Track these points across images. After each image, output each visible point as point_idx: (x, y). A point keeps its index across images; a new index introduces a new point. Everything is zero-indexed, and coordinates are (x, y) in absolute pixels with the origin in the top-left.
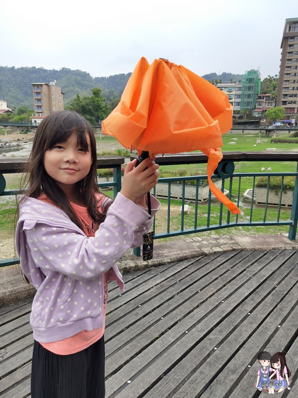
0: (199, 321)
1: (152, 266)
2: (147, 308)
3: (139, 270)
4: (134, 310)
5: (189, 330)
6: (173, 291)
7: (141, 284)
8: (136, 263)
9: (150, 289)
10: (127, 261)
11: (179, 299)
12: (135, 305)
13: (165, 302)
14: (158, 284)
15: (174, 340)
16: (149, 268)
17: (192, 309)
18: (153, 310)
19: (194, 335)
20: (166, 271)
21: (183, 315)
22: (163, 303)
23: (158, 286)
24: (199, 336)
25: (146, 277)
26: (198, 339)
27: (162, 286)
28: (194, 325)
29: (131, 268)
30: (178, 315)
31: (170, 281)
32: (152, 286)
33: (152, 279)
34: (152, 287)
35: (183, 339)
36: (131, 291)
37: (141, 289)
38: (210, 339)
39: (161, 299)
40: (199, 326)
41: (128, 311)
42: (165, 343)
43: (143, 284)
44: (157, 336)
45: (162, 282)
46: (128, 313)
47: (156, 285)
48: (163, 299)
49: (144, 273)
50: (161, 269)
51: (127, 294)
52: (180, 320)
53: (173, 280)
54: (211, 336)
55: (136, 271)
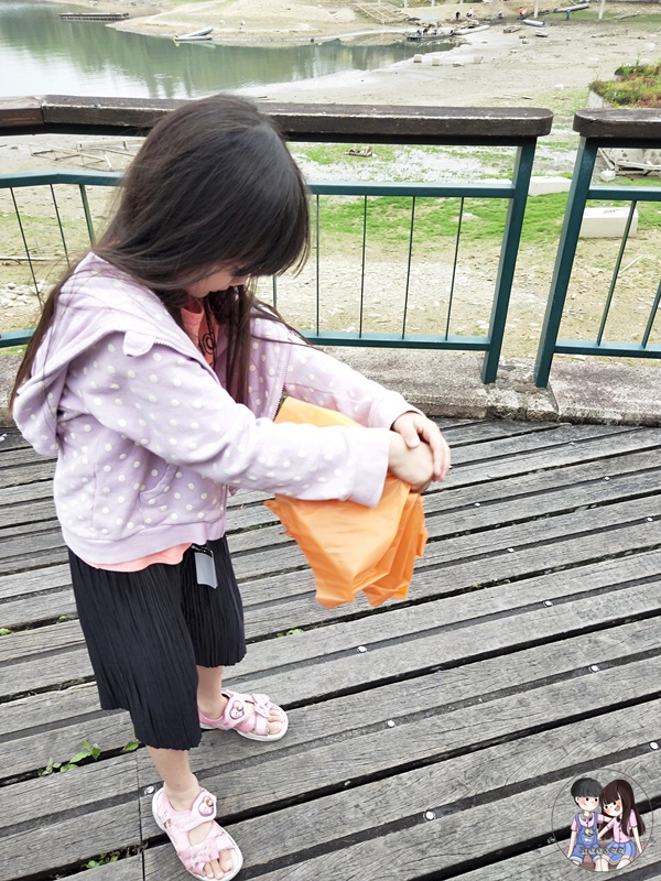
0: (597, 591)
1: (564, 419)
2: (490, 515)
3: (527, 420)
4: (460, 508)
5: (556, 601)
6: (580, 496)
7: (514, 455)
9: (526, 473)
10: (506, 392)
11: (581, 521)
12: (469, 499)
13: (544, 516)
14: (554, 468)
15: (506, 608)
16: (555, 421)
17: (598, 555)
18: (502, 525)
19: (563, 616)
20: (593, 442)
21: (567, 562)
22: (537, 517)
23: (550, 473)
24: (572, 624)
25: (536, 441)
26: (565, 631)
27: (559, 477)
28: (578, 596)
29: (506, 411)
30: (554, 557)
31: (587, 470)
32: (534, 468)
33: (545, 452)
34: (534, 471)
35: (531, 614)
36: (480, 465)
37: (504, 466)
38: (596, 642)
39: (538, 506)
40: (589, 601)
41: (445, 508)
42: (483, 606)
43: (518, 457)
44: (475, 585)
45: (568, 465)
46: (442, 512)
47: (546, 469)
48: (540, 508)
49: (537, 431)
50: (585, 432)
51: (465, 468)
52: (553, 570)
53: (597, 468)
54: (602, 636)
55: (521, 420)
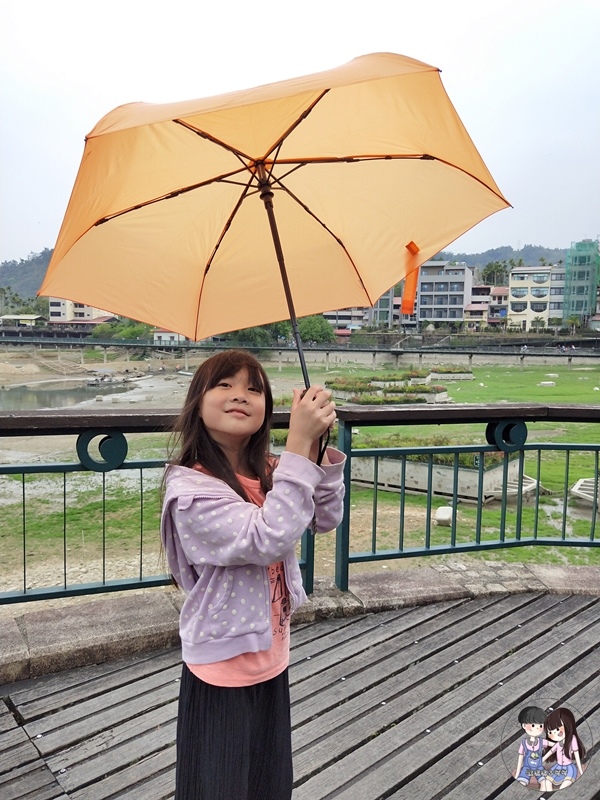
0: (453, 715)
1: (369, 610)
2: (357, 683)
3: (345, 616)
4: (332, 685)
5: (432, 728)
6: (405, 658)
7: (348, 640)
8: (340, 603)
9: (363, 651)
10: (324, 599)
11: (416, 673)
12: (336, 677)
13: (390, 676)
14: (379, 643)
15: (403, 742)
16: (362, 613)
17: (440, 692)
18: (368, 689)
19: (442, 737)
20: (394, 622)
21: (423, 701)
22: (387, 678)
23: (378, 647)
24: (451, 740)
25: (358, 629)
26: (449, 745)
27: (386, 648)
28: (443, 721)
29: (329, 611)
30: (414, 700)
31: (401, 640)
32: (367, 646)
33: (368, 634)
34: (367, 649)
35: (421, 742)
36: (329, 652)
37: (346, 650)
38: (472, 747)
39: (384, 670)
40: (452, 722)
41: (322, 687)
42: (387, 746)
43: (351, 641)
44: (374, 733)
45: (387, 640)
46: (321, 690)
47: (375, 645)
48: (386, 671)
49: (354, 622)
50: (386, 616)
51: (320, 657)
52: (417, 709)
53: (406, 638)
54: (473, 741)
55: (340, 617)
